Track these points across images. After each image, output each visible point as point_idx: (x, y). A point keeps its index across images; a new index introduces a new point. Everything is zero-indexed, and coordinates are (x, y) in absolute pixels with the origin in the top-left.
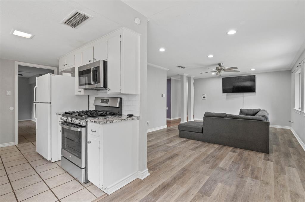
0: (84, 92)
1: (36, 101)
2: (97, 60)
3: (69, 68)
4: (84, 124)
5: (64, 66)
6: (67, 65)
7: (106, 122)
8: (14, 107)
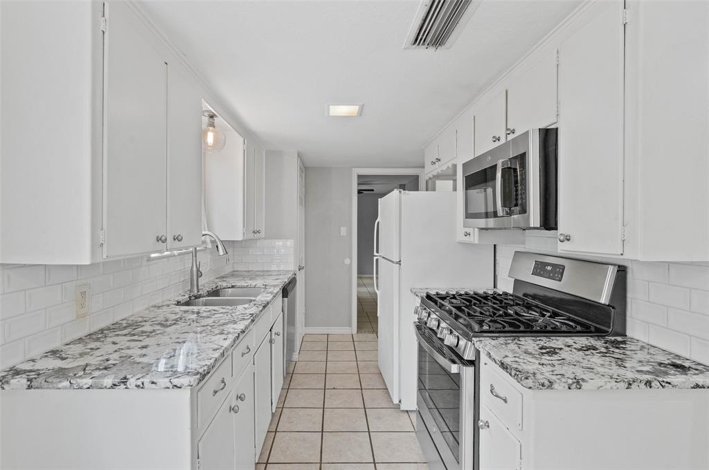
0: (480, 236)
1: (377, 252)
2: (517, 134)
3: (444, 168)
4: (469, 355)
5: (435, 163)
6: (439, 160)
7: (547, 383)
8: (351, 259)
